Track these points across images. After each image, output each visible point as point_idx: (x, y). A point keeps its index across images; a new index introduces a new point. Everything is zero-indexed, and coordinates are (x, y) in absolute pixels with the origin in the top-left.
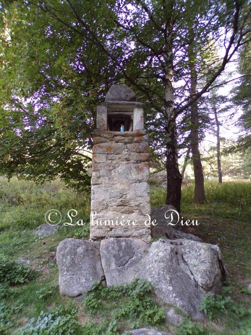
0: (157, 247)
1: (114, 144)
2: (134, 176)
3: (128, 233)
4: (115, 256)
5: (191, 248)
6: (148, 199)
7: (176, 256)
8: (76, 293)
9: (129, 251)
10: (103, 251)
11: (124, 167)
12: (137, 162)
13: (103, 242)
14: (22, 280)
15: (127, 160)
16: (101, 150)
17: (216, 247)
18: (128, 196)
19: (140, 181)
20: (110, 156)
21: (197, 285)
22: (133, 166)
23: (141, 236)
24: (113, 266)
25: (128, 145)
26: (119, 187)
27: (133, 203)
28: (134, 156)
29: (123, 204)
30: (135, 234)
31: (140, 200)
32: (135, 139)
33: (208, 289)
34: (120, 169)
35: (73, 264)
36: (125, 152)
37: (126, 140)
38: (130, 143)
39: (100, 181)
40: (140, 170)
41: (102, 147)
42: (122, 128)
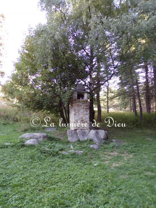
0: (92, 131)
1: (79, 104)
2: (85, 113)
3: (84, 128)
4: (81, 134)
5: (100, 131)
6: (89, 119)
7: (97, 133)
8: (74, 141)
9: (85, 133)
10: (78, 133)
11: (83, 110)
12: (86, 109)
13: (77, 131)
14: (58, 140)
15: (83, 108)
16: (76, 105)
17: (106, 132)
18: (84, 119)
19: (87, 114)
20: (79, 107)
21: (102, 139)
22: (85, 110)
23: (87, 129)
24: (81, 136)
25: (84, 104)
26: (81, 116)
27: (85, 120)
28: (85, 107)
29: (82, 121)
30: (86, 129)
31: (87, 120)
32: (85, 102)
33: (104, 139)
34: (82, 111)
35: (72, 135)
36: (83, 106)
37: (83, 102)
38: (84, 103)
39: (76, 114)
40: (87, 111)
41: (76, 104)
42: (81, 98)
